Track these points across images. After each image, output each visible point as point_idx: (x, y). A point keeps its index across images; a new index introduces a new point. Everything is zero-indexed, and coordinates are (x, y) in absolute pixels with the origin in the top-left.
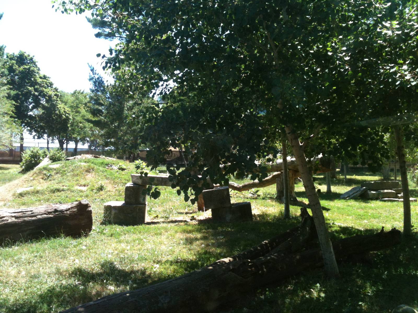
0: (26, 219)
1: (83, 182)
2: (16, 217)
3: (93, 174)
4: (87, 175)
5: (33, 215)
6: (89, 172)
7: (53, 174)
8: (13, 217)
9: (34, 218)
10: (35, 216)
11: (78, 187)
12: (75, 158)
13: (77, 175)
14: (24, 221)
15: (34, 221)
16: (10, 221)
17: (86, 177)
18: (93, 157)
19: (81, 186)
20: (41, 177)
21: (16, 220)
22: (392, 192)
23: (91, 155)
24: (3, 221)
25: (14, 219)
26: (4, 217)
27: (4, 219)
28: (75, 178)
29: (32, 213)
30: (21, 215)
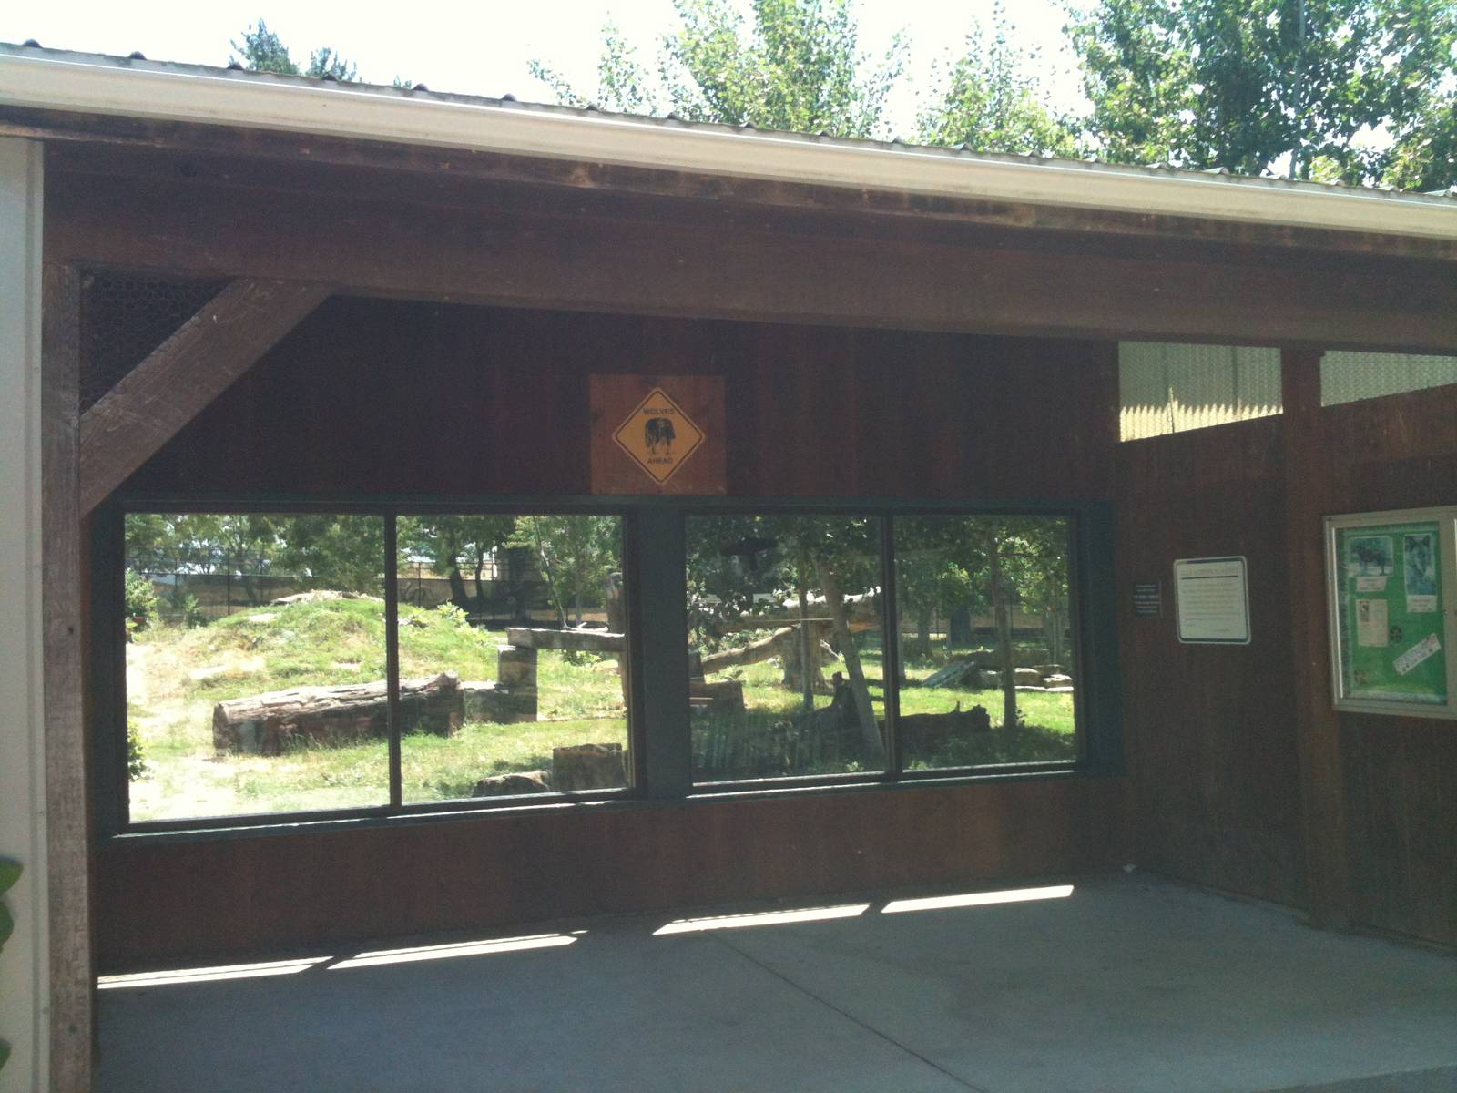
0: (358, 703)
1: (343, 653)
2: (342, 700)
3: (361, 635)
4: (348, 638)
5: (368, 696)
6: (353, 632)
7: (265, 635)
8: (335, 699)
9: (371, 702)
10: (372, 698)
11: (337, 664)
12: (299, 599)
13: (326, 638)
14: (357, 707)
15: (370, 706)
16: (332, 706)
17: (348, 641)
18: (341, 598)
19: (342, 661)
20: (236, 642)
21: (342, 705)
22: (1030, 673)
23: (337, 593)
24: (322, 705)
25: (337, 704)
26: (322, 699)
27: (324, 702)
28: (325, 645)
29: (366, 694)
30: (350, 697)
